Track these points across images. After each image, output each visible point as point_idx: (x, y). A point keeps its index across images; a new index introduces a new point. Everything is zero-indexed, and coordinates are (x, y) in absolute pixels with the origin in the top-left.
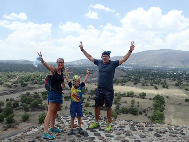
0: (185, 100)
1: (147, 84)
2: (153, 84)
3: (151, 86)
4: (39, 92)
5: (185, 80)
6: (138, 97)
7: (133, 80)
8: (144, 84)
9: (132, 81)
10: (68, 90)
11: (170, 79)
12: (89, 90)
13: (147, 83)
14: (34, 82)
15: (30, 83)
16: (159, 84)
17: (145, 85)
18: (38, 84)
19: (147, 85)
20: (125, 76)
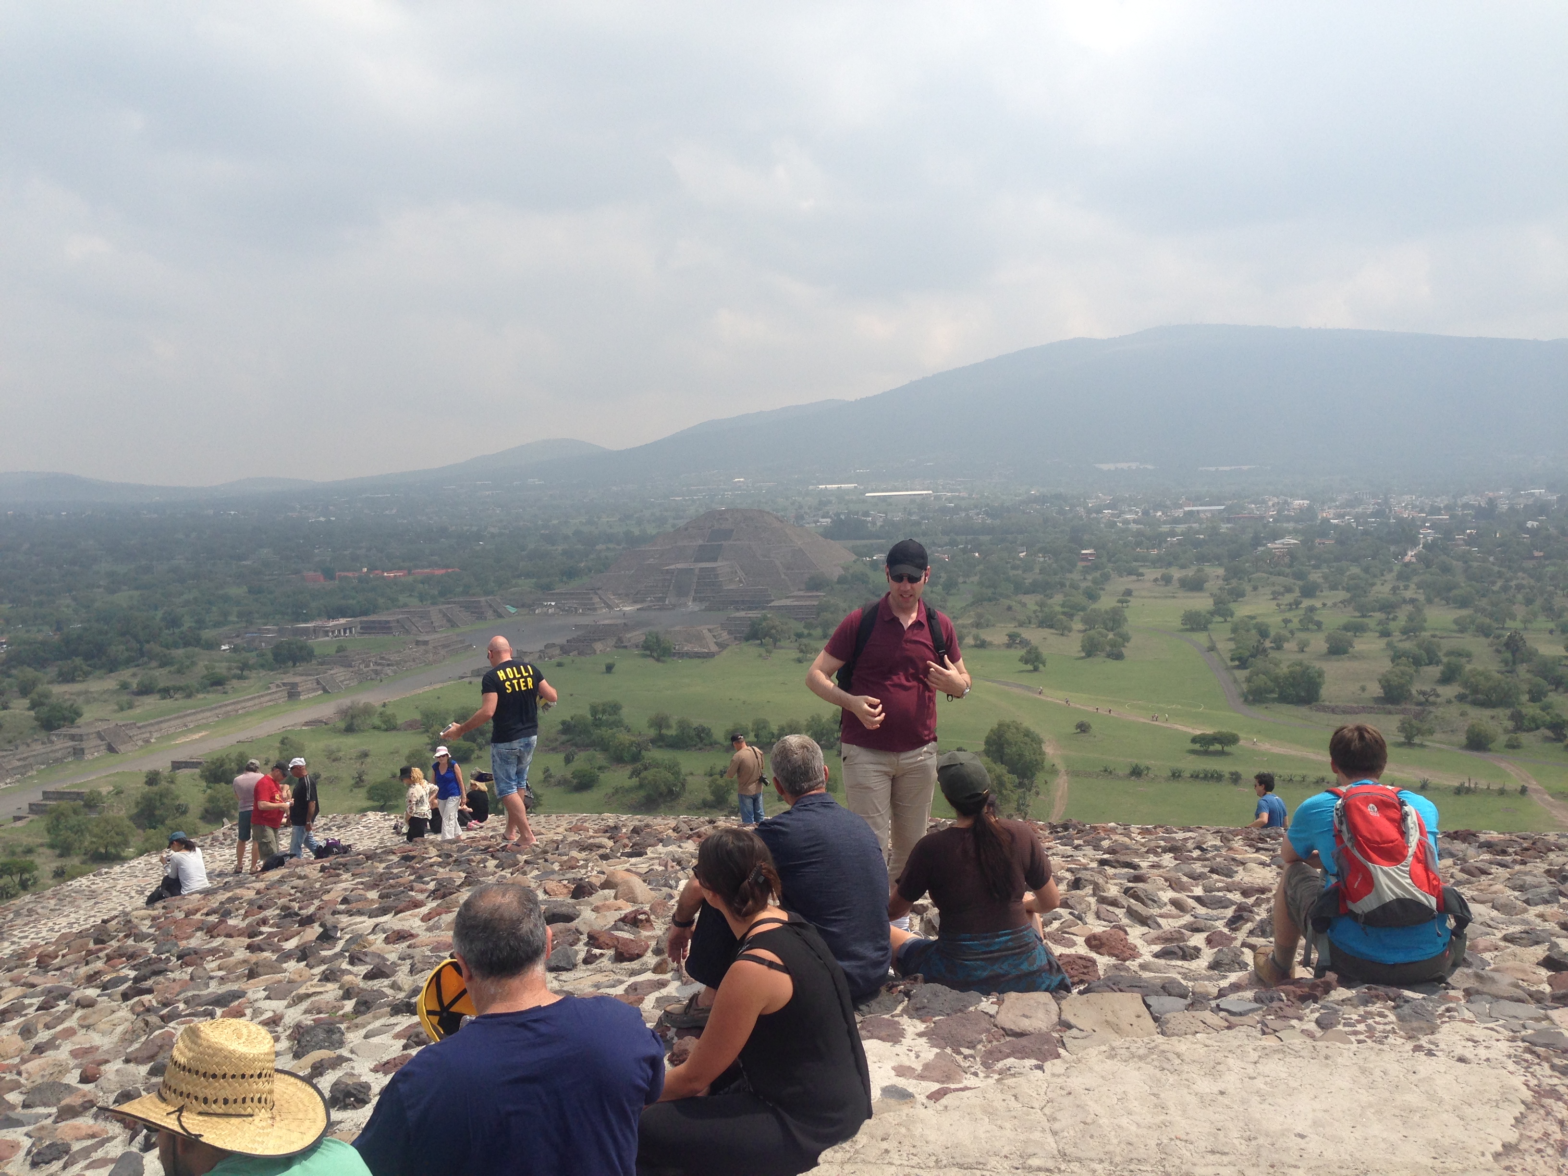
0: (1194, 740)
1: (986, 635)
2: (1026, 634)
3: (1009, 646)
4: (177, 766)
5: (1273, 578)
11: (1167, 580)
13: (989, 625)
14: (134, 684)
15: (103, 691)
16: (1070, 630)
18: (165, 692)
20: (841, 580)
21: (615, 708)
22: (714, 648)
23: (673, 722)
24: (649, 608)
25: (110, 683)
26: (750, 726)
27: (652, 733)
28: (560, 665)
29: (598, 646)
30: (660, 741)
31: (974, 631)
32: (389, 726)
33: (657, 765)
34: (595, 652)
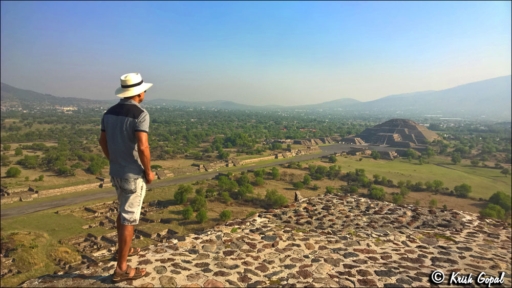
1: (486, 163)
3: (496, 168)
4: (248, 171)
6: (451, 194)
7: (450, 152)
8: (478, 163)
9: (448, 156)
10: (302, 169)
12: (344, 171)
13: (486, 160)
15: (234, 151)
17: (480, 164)
18: (247, 153)
19: (486, 166)
20: (433, 142)
21: (363, 171)
22: (392, 158)
23: (381, 177)
24: (372, 145)
25: (235, 150)
26: (406, 182)
27: (374, 179)
28: (346, 157)
29: (357, 153)
30: (376, 182)
31: (482, 162)
32: (299, 167)
33: (376, 189)
34: (356, 155)
